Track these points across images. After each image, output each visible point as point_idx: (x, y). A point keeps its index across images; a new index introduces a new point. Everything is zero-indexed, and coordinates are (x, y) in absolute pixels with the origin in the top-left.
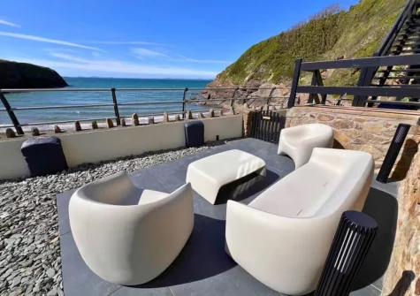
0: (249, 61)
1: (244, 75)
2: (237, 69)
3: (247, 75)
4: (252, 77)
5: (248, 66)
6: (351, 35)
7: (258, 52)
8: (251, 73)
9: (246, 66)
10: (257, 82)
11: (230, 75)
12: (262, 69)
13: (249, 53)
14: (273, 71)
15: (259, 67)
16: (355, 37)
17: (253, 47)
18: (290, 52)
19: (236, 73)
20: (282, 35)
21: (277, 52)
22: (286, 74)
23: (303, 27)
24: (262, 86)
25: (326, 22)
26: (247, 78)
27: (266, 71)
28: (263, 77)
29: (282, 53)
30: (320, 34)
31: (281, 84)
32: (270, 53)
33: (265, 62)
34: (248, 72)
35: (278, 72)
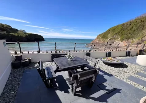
0: (109, 33)
2: (104, 36)
3: (108, 38)
4: (111, 39)
5: (109, 35)
7: (113, 30)
8: (110, 37)
10: (113, 41)
11: (101, 38)
12: (115, 36)
13: (109, 30)
14: (120, 37)
15: (114, 35)
17: (111, 28)
18: (127, 30)
19: (104, 37)
20: (123, 24)
21: (122, 30)
22: (126, 38)
23: (132, 21)
24: (115, 42)
25: (143, 19)
26: (108, 39)
27: (117, 37)
28: (116, 39)
29: (124, 30)
30: (140, 24)
31: (124, 42)
32: (118, 31)
33: (116, 34)
34: (109, 37)
35: (122, 37)
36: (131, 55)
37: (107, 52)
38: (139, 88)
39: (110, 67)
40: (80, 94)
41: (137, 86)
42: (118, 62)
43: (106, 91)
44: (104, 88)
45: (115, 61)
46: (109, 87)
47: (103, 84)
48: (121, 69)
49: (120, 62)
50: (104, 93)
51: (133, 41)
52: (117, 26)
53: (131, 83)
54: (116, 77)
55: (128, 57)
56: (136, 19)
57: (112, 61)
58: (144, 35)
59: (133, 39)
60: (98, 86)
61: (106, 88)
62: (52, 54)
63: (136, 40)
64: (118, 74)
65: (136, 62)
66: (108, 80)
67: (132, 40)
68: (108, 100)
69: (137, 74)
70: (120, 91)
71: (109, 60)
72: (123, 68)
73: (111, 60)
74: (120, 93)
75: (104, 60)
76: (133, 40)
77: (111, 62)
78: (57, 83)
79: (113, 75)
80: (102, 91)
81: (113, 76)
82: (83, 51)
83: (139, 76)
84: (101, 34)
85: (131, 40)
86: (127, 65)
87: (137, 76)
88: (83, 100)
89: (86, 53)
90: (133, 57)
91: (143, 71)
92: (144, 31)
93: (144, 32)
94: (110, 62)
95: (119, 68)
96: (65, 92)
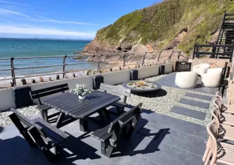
0: (121, 28)
1: (118, 38)
2: (111, 32)
3: (120, 38)
4: (125, 40)
5: (121, 31)
6: (190, 14)
7: (129, 21)
8: (124, 37)
9: (118, 31)
10: (129, 44)
11: (106, 38)
12: (133, 34)
13: (121, 21)
14: (141, 36)
15: (130, 32)
16: (192, 15)
17: (123, 17)
18: (152, 23)
19: (112, 37)
20: (144, 10)
21: (143, 22)
22: (150, 38)
23: (158, 5)
24: (134, 47)
25: (173, 3)
26: (121, 41)
27: (136, 35)
28: (134, 40)
29: (146, 23)
30: (170, 12)
31: (148, 45)
32: (137, 22)
33: (134, 29)
34: (121, 36)
35: (145, 37)
36: (165, 72)
37: (132, 71)
38: (186, 120)
39: (143, 98)
40: (118, 152)
41: (184, 119)
42: (153, 87)
43: (153, 137)
44: (147, 133)
45: (148, 86)
46: (154, 130)
47: (144, 127)
48: (159, 98)
49: (156, 87)
50: (151, 139)
51: (162, 44)
52: (135, 14)
53: (177, 116)
54: (156, 112)
55: (162, 76)
56: (163, 2)
57: (145, 87)
58: (176, 33)
59: (161, 40)
60: (137, 132)
61: (151, 132)
62: (14, 88)
63: (166, 43)
64: (158, 107)
65: (174, 83)
66: (148, 120)
67: (160, 42)
68: (159, 147)
69: (180, 102)
70: (169, 131)
71: (139, 86)
72: (162, 96)
73: (142, 85)
74: (169, 133)
75: (130, 86)
76: (162, 42)
77: (144, 89)
78: (65, 149)
79: (152, 110)
80: (146, 138)
81: (152, 112)
82: (88, 74)
83: (183, 105)
84: (105, 29)
85: (158, 43)
86: (165, 89)
87: (181, 104)
88: (126, 159)
89: (94, 78)
90: (169, 75)
91: (186, 95)
92: (175, 26)
93: (176, 28)
94: (141, 89)
95: (156, 98)
96: (92, 159)
